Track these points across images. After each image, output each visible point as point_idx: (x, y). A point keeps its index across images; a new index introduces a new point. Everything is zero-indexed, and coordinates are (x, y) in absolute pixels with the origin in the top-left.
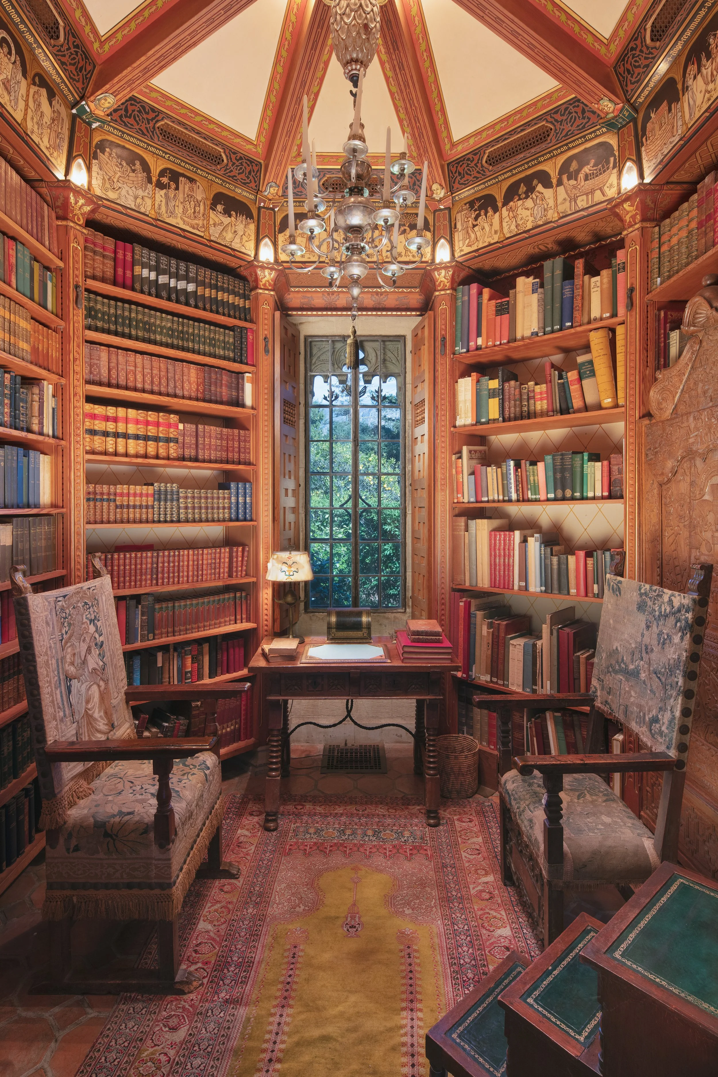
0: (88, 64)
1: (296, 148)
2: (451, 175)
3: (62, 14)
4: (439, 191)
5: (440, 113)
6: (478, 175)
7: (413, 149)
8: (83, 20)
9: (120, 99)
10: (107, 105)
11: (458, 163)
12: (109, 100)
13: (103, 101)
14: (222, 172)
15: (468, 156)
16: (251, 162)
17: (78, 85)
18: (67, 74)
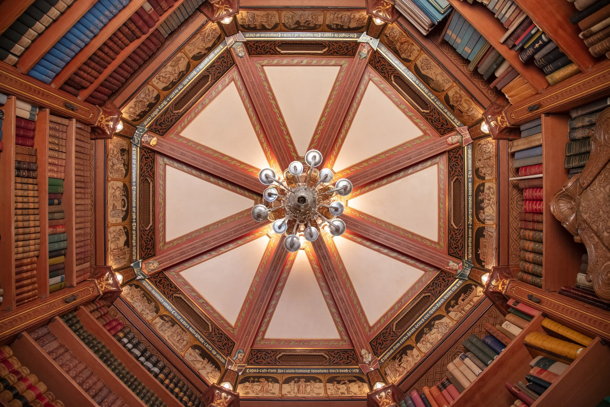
0: (152, 250)
1: (261, 333)
2: (374, 347)
3: (154, 220)
4: (367, 355)
5: (357, 306)
6: (393, 338)
7: (344, 334)
8: (161, 229)
9: (162, 267)
10: (152, 268)
11: (377, 339)
12: (155, 265)
13: (151, 264)
14: (206, 335)
15: (383, 332)
16: (228, 339)
17: (142, 253)
18: (141, 243)
